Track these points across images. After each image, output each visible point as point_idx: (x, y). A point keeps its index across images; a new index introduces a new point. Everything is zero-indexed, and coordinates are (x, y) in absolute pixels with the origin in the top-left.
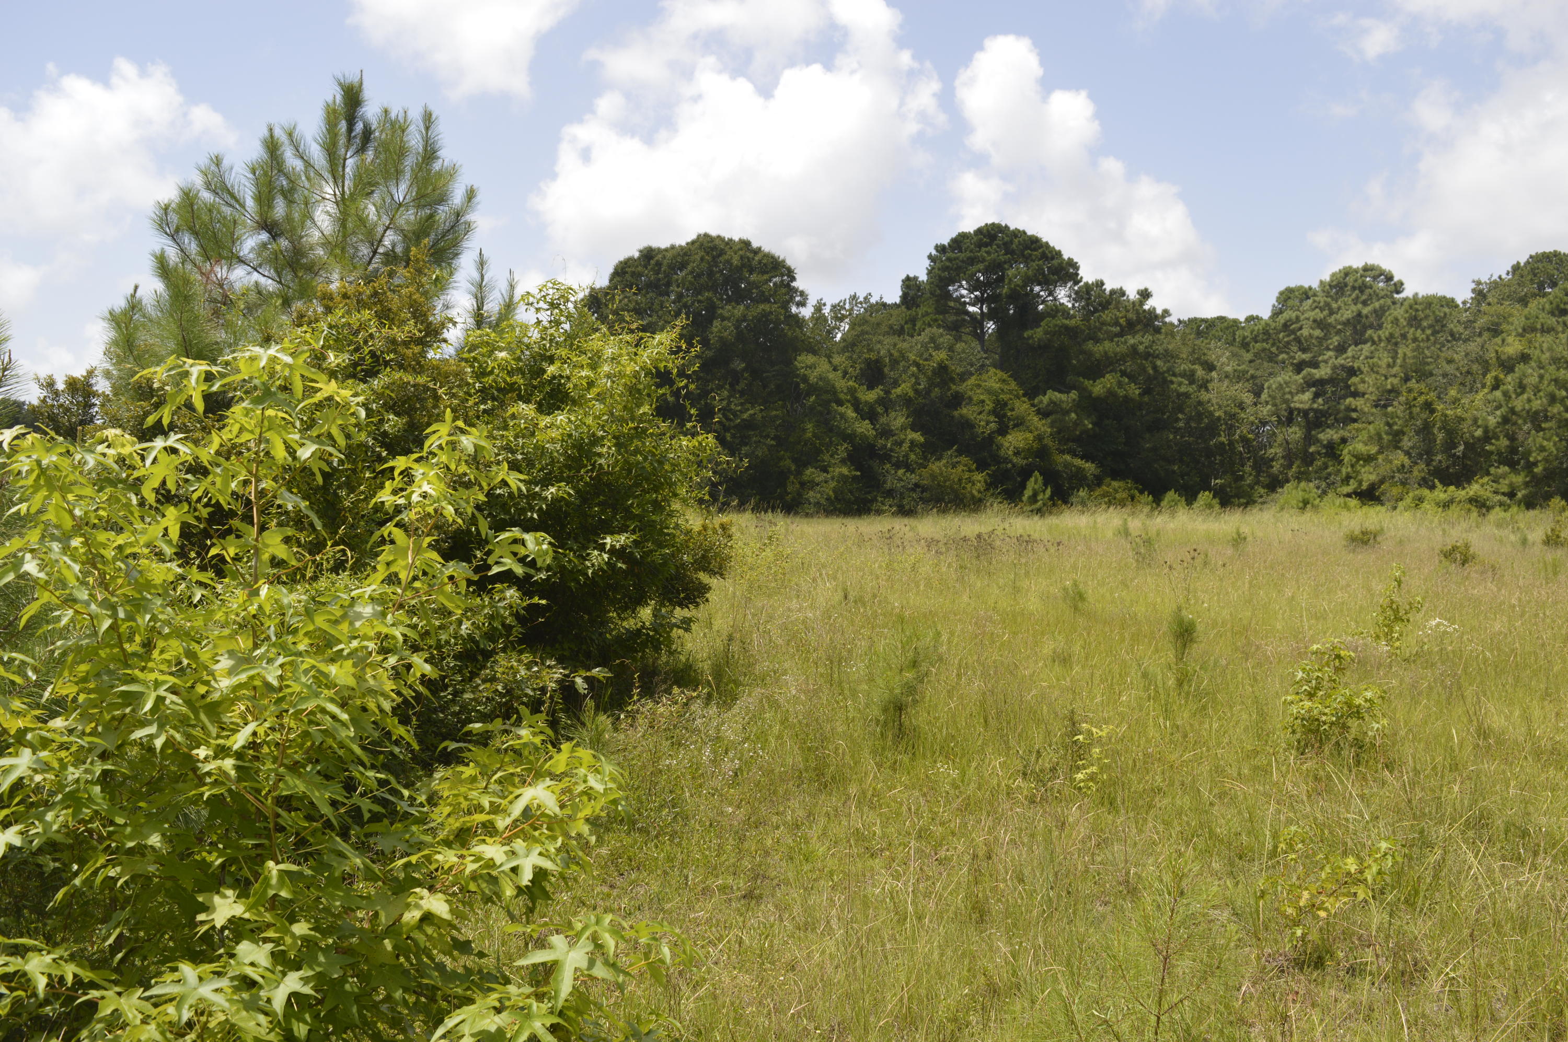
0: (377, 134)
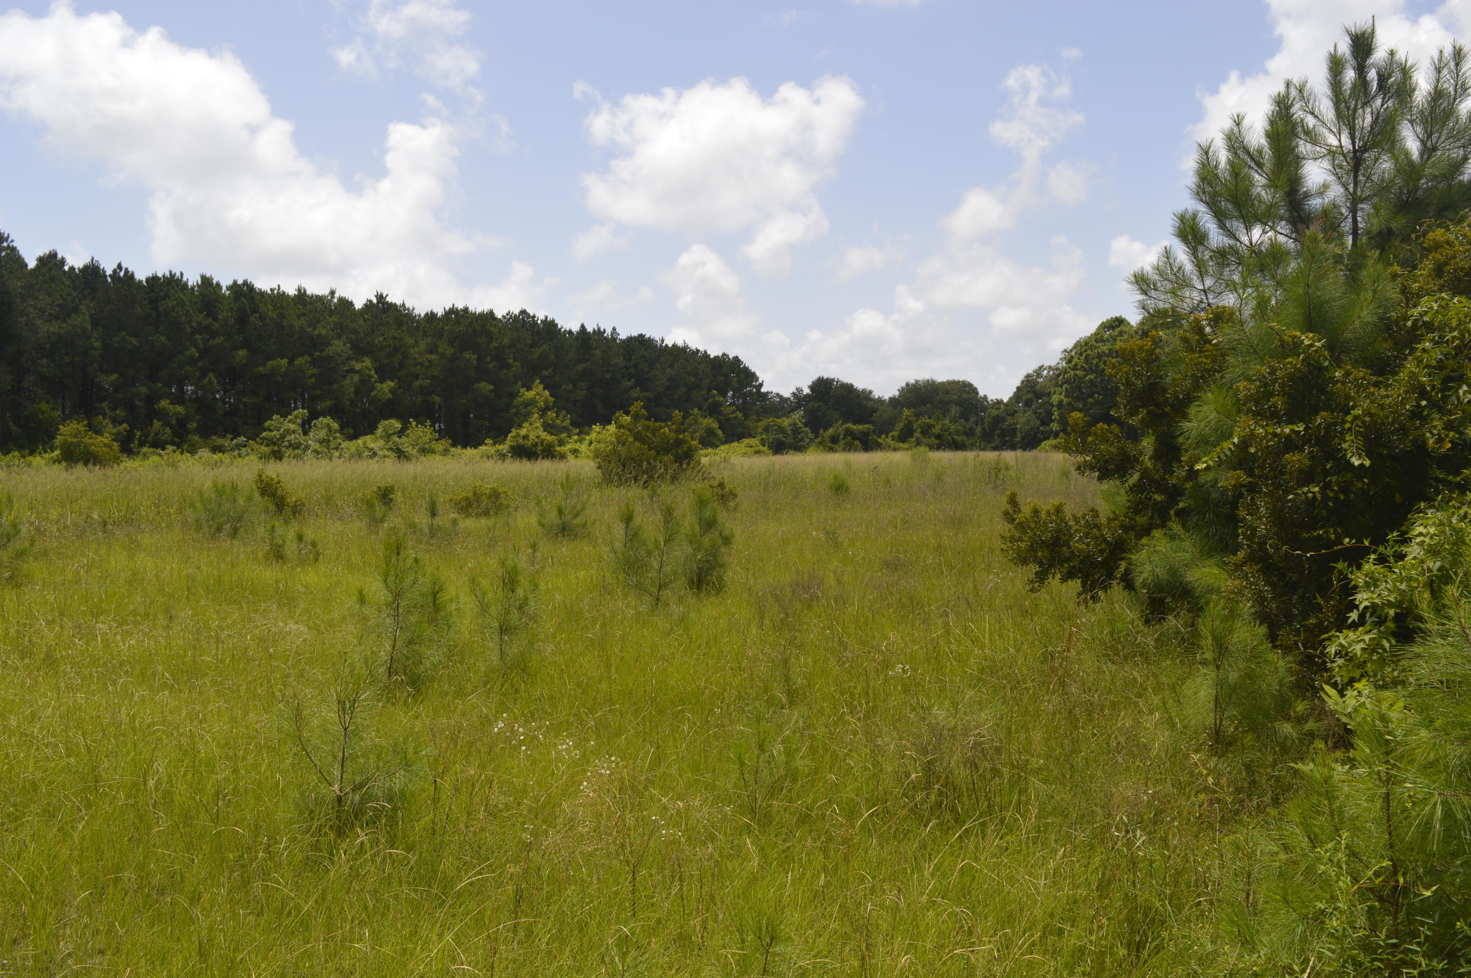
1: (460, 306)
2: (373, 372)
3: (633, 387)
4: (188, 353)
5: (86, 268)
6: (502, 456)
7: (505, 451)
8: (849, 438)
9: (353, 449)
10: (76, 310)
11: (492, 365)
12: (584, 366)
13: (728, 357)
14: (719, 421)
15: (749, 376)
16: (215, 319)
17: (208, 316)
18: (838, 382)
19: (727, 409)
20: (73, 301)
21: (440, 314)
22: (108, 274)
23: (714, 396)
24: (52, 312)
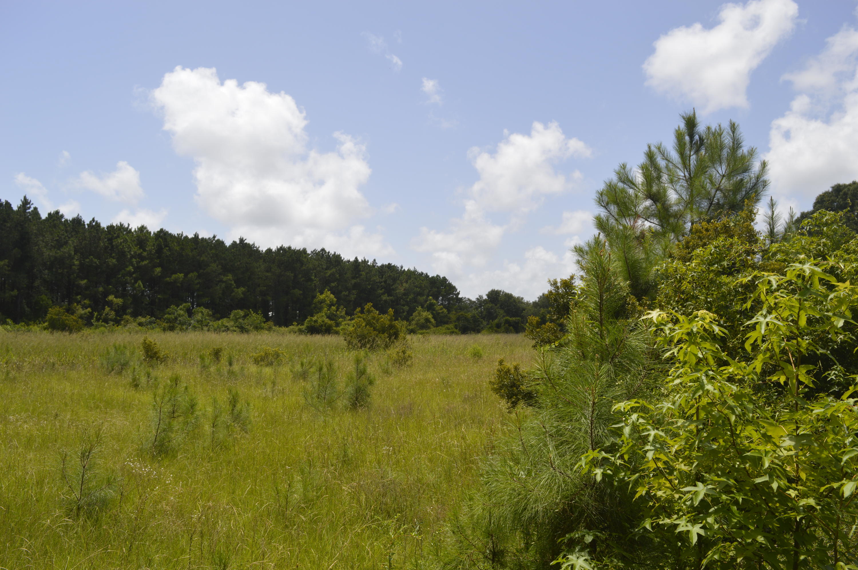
0: (705, 141)
1: (286, 245)
2: (233, 282)
3: (383, 294)
4: (128, 269)
5: (74, 220)
6: (301, 331)
7: (303, 329)
8: (507, 325)
9: (216, 326)
10: (66, 243)
11: (302, 280)
12: (355, 281)
13: (440, 277)
14: (432, 314)
15: (452, 288)
16: (145, 250)
17: (140, 248)
18: (503, 292)
19: (438, 308)
20: (64, 238)
21: (274, 250)
22: (86, 223)
23: (430, 300)
24: (53, 244)
